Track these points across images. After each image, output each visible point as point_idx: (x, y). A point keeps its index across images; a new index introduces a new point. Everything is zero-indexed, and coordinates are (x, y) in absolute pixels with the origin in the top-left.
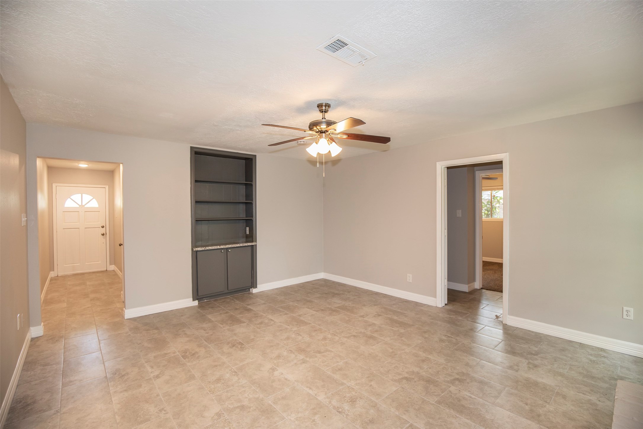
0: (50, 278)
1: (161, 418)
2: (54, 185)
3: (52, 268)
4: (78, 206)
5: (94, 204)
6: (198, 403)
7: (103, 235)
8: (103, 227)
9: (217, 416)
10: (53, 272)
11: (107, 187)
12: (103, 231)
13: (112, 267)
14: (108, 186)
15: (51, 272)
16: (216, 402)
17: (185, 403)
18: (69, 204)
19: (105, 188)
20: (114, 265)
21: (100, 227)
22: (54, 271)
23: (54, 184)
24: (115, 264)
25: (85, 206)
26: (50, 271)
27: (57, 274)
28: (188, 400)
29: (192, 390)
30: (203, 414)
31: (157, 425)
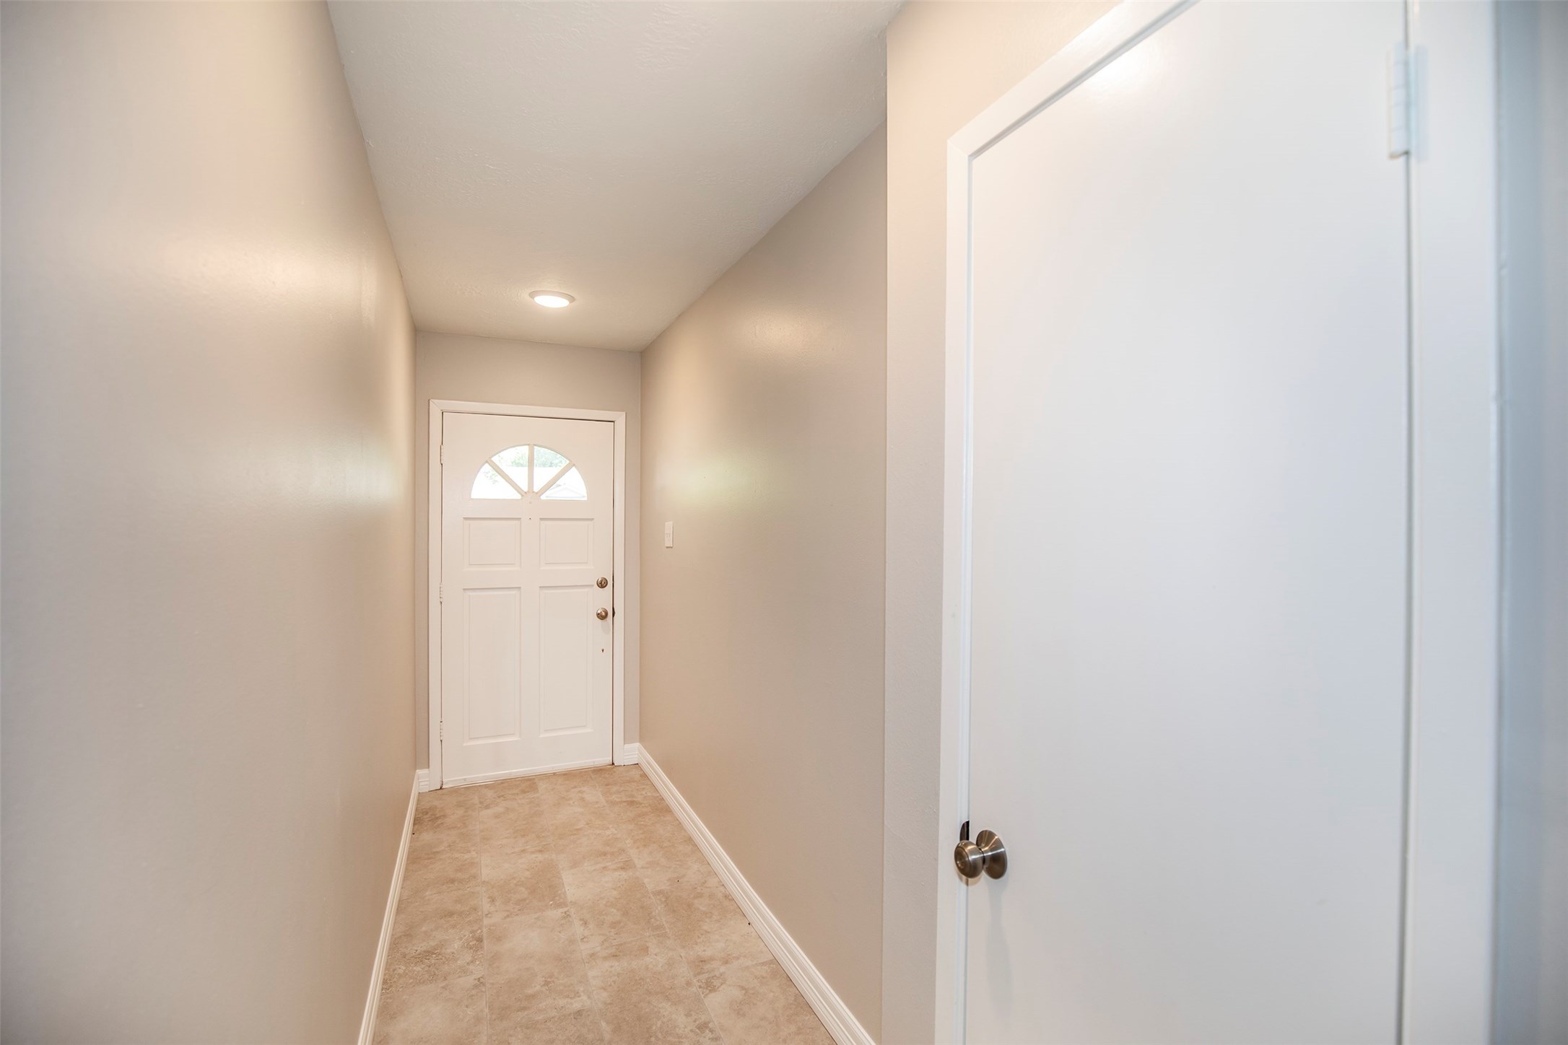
0: (417, 794)
2: (436, 406)
3: (420, 754)
4: (518, 496)
5: (573, 487)
7: (602, 616)
8: (602, 584)
10: (425, 771)
11: (620, 418)
12: (602, 599)
13: (631, 753)
14: (624, 413)
15: (419, 772)
18: (486, 487)
19: (613, 422)
20: (640, 742)
21: (593, 586)
22: (429, 767)
23: (436, 401)
24: (642, 739)
25: (543, 497)
26: (415, 766)
27: (439, 780)
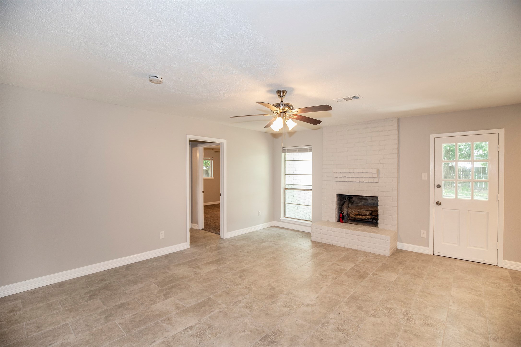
1: (405, 343)
6: (374, 330)
9: (376, 316)
16: (365, 321)
17: (380, 337)
28: (377, 337)
29: (365, 341)
30: (381, 323)
31: (411, 341)
